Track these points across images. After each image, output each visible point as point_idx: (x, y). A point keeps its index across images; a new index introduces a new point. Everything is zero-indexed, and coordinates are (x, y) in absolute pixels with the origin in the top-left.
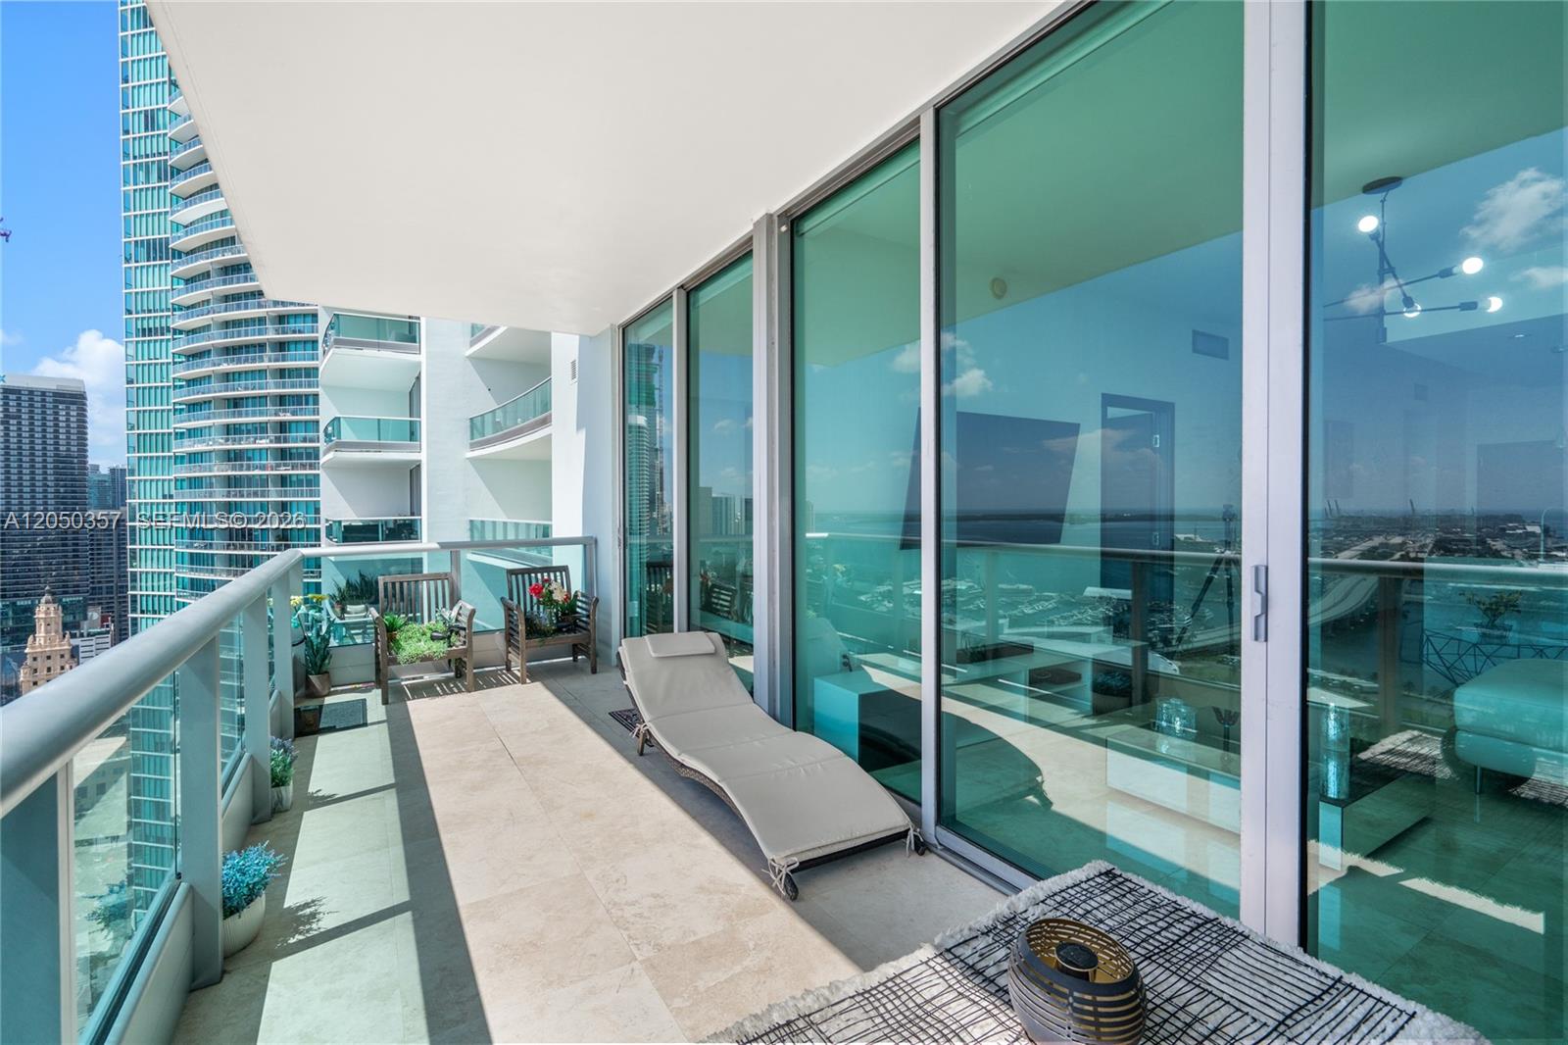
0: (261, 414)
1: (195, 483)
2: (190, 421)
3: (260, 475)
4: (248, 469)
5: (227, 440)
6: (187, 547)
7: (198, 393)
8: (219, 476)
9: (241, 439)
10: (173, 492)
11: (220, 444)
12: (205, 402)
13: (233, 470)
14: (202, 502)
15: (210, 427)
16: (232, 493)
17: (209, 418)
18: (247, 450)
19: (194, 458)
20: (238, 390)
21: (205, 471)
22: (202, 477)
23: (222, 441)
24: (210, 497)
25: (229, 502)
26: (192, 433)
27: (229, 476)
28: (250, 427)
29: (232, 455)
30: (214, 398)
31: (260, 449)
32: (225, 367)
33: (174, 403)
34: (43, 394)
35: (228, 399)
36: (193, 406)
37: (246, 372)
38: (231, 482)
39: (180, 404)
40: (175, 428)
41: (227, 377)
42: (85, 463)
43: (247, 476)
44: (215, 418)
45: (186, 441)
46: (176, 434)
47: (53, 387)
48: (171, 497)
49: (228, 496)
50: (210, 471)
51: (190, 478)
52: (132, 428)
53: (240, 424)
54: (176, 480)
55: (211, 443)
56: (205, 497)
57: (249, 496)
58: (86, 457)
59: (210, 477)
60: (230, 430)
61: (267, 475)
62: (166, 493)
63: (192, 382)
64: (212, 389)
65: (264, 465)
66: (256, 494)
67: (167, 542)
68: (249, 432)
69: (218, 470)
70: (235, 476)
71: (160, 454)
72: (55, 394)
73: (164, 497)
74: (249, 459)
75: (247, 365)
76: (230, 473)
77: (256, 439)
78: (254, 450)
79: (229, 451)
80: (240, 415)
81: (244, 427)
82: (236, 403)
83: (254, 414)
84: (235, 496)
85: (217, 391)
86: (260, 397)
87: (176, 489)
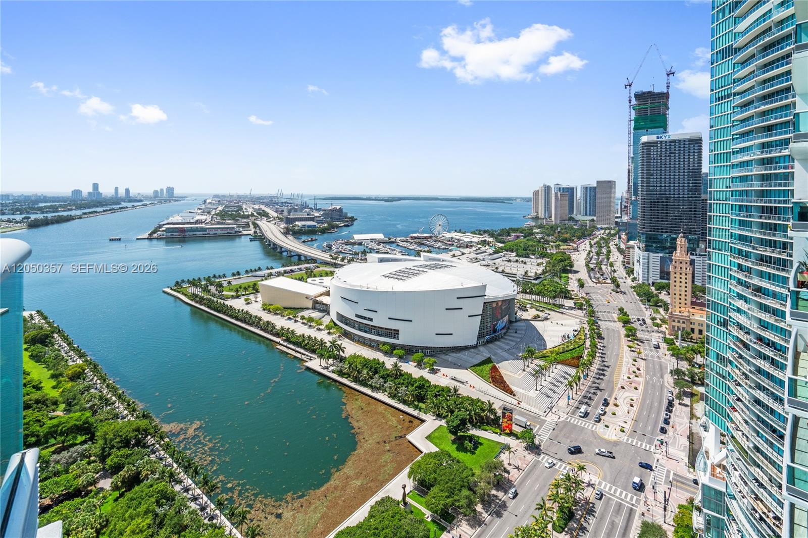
0: (786, 133)
1: (743, 179)
2: (741, 143)
3: (784, 173)
4: (775, 169)
5: (762, 152)
6: (737, 216)
7: (746, 127)
8: (757, 174)
9: (771, 151)
10: (731, 185)
11: (757, 155)
12: (750, 131)
13: (765, 170)
14: (747, 190)
15: (752, 146)
16: (764, 185)
17: (752, 140)
18: (775, 157)
19: (747, 163)
20: (770, 120)
21: (748, 172)
22: (747, 176)
23: (759, 153)
24: (751, 187)
25: (763, 190)
26: (742, 150)
27: (763, 174)
28: (778, 143)
29: (766, 161)
30: (755, 128)
31: (785, 156)
32: (763, 108)
33: (733, 135)
34: (684, 141)
35: (764, 127)
36: (743, 135)
37: (776, 108)
38: (764, 178)
39: (737, 135)
40: (733, 149)
41: (764, 113)
42: (701, 172)
43: (775, 173)
44: (755, 140)
45: (739, 155)
46: (734, 152)
47: (688, 137)
48: (730, 188)
49: (762, 186)
50: (752, 172)
51: (740, 176)
52: (712, 151)
53: (771, 142)
54: (733, 178)
55: (752, 155)
56: (748, 187)
57: (775, 186)
58: (701, 169)
59: (752, 175)
60: (763, 146)
61: (789, 173)
62: (728, 185)
63: (742, 121)
64: (754, 123)
65: (786, 166)
66: (780, 185)
67: (724, 212)
68: (777, 146)
69: (756, 171)
70: (767, 174)
71: (725, 164)
72: (689, 140)
73: (727, 187)
74: (777, 163)
75: (776, 104)
76: (763, 172)
77: (781, 149)
78: (780, 157)
79: (763, 159)
80: (771, 136)
81: (773, 143)
82: (769, 128)
83: (781, 134)
84: (766, 186)
85: (758, 124)
86: (785, 123)
87: (732, 182)
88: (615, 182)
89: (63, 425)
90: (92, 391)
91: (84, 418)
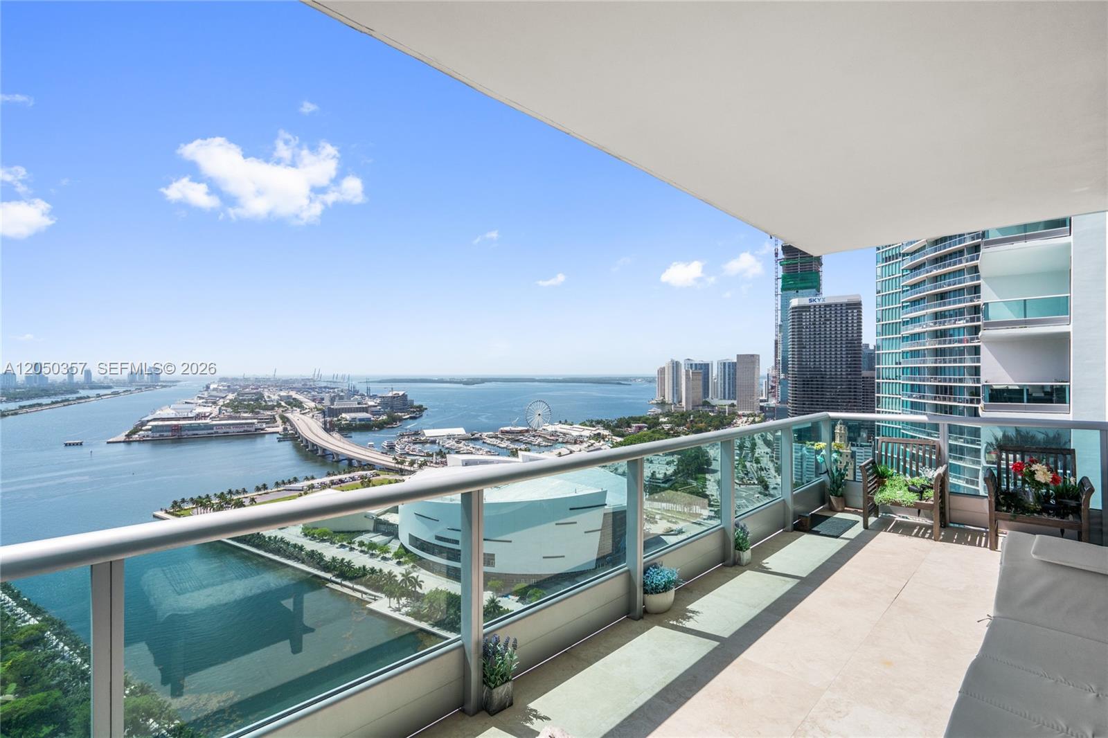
0: (960, 302)
1: (915, 354)
2: (912, 312)
3: (959, 347)
4: (950, 343)
5: (935, 323)
6: (909, 397)
7: (917, 294)
8: (930, 349)
9: (945, 322)
10: (901, 360)
11: (930, 327)
12: (921, 299)
13: (939, 344)
14: (919, 367)
15: (924, 315)
16: (938, 361)
17: (923, 309)
18: (949, 329)
19: (915, 337)
20: (943, 287)
21: (920, 346)
22: (919, 350)
23: (932, 324)
24: (924, 363)
25: (937, 367)
26: (914, 320)
27: (936, 349)
28: (952, 312)
29: (939, 334)
30: (927, 295)
31: (959, 328)
32: (935, 272)
33: (903, 302)
34: (841, 305)
35: (936, 295)
36: (914, 302)
37: (949, 273)
38: (938, 353)
39: (907, 302)
40: (903, 319)
41: (936, 279)
42: (861, 343)
43: (949, 348)
44: (927, 309)
45: (909, 326)
46: (904, 322)
47: (845, 300)
48: (900, 364)
49: (936, 363)
50: (924, 345)
51: (911, 351)
52: (879, 321)
53: (945, 311)
54: (903, 352)
55: (924, 326)
56: (921, 363)
57: (950, 362)
58: (861, 339)
59: (924, 350)
60: (937, 316)
61: (964, 347)
62: (897, 361)
63: (913, 286)
64: (926, 289)
65: (961, 339)
66: (955, 361)
67: (894, 393)
68: (951, 316)
69: (929, 345)
70: (941, 348)
71: (894, 336)
72: (847, 305)
73: (896, 364)
74: (951, 336)
75: (950, 268)
76: (937, 346)
77: (956, 320)
78: (954, 329)
79: (936, 331)
80: (945, 305)
81: (947, 313)
82: (942, 296)
83: (955, 303)
84: (940, 362)
85: (929, 290)
86: (959, 290)
87: (903, 358)
88: (759, 356)
89: (20, 712)
90: (58, 661)
91: (51, 700)
